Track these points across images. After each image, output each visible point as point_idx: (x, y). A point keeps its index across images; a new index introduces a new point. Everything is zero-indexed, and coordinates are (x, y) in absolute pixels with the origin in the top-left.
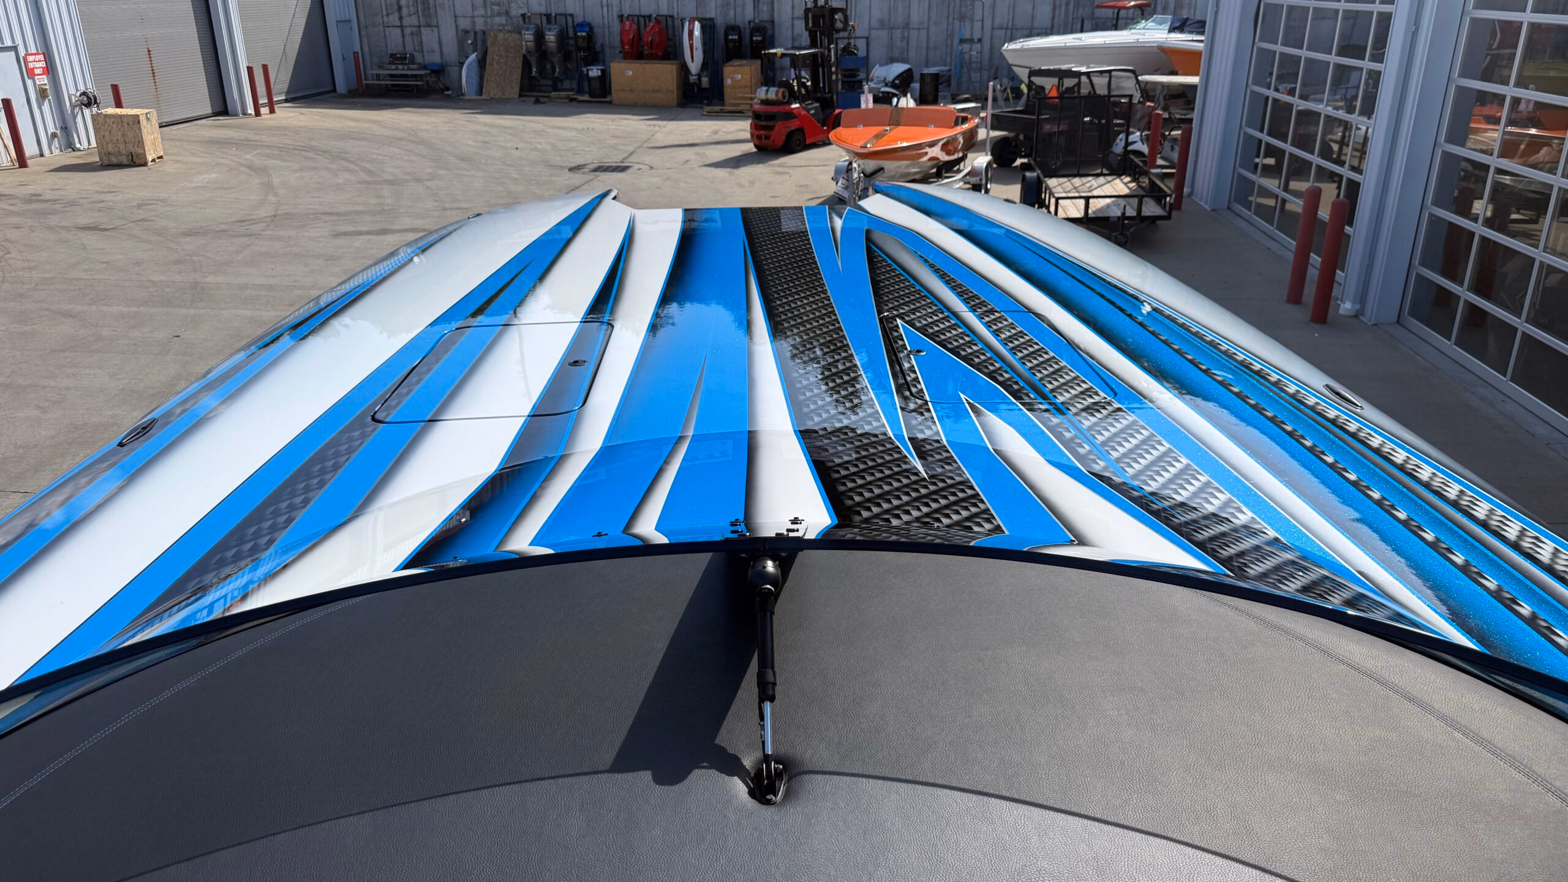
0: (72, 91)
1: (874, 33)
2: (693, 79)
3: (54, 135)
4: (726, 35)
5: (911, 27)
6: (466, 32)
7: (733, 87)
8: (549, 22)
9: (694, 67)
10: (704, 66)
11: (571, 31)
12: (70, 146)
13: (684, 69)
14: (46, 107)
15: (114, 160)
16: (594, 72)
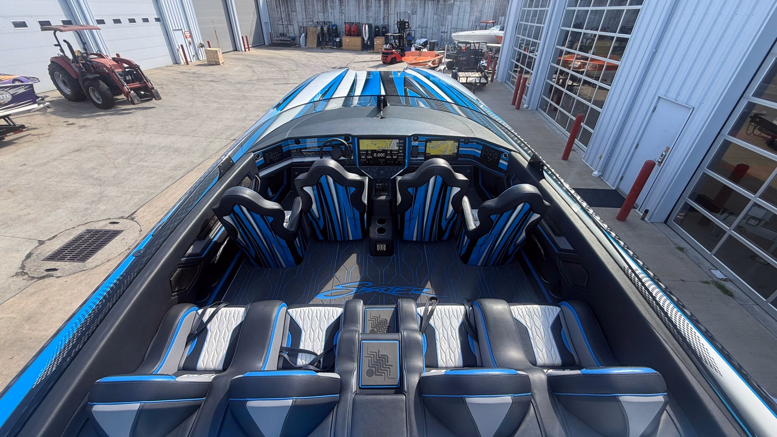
0: (197, 43)
1: (417, 29)
2: (365, 42)
3: (194, 56)
4: (375, 29)
5: (428, 27)
6: (301, 27)
7: (376, 45)
8: (325, 24)
9: (366, 39)
10: (369, 38)
11: (331, 27)
12: (198, 59)
13: (363, 39)
14: (191, 47)
15: (211, 63)
16: (338, 40)
